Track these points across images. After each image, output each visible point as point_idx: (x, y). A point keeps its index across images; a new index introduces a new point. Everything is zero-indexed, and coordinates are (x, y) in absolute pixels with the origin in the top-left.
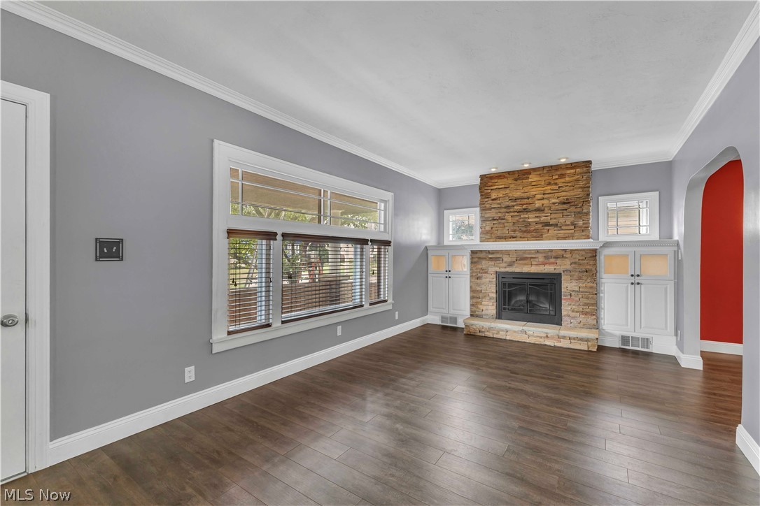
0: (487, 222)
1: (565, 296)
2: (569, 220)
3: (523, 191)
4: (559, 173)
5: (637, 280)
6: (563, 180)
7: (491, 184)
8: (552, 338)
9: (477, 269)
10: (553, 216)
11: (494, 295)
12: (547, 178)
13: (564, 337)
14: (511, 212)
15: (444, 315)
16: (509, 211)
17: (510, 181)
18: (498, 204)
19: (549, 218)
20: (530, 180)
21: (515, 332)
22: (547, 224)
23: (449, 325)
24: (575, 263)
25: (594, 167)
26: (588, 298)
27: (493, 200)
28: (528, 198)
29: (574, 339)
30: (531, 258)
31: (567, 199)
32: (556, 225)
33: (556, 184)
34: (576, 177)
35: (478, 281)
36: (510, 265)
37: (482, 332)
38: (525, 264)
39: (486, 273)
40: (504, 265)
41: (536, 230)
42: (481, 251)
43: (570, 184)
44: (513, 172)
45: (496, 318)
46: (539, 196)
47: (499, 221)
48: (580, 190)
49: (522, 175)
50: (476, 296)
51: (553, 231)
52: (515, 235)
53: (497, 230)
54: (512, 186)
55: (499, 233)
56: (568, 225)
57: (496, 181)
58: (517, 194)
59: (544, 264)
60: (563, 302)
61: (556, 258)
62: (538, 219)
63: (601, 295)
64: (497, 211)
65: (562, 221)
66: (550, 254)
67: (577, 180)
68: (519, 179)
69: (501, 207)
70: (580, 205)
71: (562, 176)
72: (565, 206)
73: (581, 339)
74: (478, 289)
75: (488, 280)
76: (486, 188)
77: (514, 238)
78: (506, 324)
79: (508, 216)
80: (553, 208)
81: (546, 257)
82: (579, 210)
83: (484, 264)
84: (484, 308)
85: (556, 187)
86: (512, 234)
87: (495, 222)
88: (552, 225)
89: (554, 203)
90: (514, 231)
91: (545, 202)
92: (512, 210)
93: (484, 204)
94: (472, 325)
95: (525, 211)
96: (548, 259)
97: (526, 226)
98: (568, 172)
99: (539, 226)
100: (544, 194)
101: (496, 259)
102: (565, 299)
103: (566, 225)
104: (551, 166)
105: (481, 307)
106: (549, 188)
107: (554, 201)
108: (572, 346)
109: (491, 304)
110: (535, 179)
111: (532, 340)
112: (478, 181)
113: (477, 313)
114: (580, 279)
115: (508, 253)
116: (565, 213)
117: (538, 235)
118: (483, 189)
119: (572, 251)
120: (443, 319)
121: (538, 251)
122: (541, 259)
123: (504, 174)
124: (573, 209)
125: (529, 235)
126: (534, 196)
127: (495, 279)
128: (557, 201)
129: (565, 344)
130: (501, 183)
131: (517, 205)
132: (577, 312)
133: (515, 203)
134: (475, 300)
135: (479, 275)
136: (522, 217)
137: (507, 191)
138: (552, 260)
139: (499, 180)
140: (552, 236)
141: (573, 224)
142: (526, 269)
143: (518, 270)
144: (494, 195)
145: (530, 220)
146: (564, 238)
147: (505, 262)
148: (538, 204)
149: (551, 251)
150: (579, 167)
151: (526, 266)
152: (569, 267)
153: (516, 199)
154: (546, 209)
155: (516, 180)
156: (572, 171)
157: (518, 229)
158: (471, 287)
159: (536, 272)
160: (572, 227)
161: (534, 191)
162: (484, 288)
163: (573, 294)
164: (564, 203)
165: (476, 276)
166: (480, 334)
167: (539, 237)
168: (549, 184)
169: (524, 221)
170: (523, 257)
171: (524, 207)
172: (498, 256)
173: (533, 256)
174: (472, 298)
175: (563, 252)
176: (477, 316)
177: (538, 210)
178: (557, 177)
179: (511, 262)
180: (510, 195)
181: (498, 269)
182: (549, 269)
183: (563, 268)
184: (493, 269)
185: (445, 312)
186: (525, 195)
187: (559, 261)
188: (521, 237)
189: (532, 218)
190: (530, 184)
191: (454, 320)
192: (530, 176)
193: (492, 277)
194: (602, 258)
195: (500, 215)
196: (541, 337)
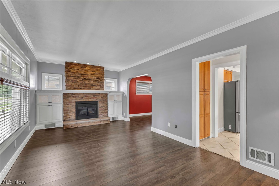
0: (69, 82)
1: (99, 108)
2: (99, 84)
3: (84, 72)
4: (96, 68)
5: (116, 102)
6: (97, 71)
7: (71, 66)
8: (98, 122)
9: (67, 101)
10: (94, 82)
11: (75, 111)
12: (92, 69)
13: (102, 121)
14: (79, 79)
15: (46, 124)
16: (79, 78)
17: (79, 67)
18: (74, 75)
19: (93, 83)
20: (87, 69)
21: (86, 123)
22: (92, 85)
23: (50, 128)
24: (102, 98)
25: (105, 69)
26: (105, 108)
27: (72, 73)
28: (86, 75)
29: (104, 121)
30: (89, 96)
31: (98, 77)
32: (95, 85)
33: (95, 72)
34: (101, 71)
35: (67, 106)
36: (82, 98)
37: (73, 126)
38: (87, 98)
39: (71, 102)
40: (79, 99)
41: (89, 87)
42: (69, 93)
43: (99, 73)
44: (80, 64)
45: (76, 120)
46: (90, 75)
47: (75, 82)
48: (102, 75)
49: (84, 66)
50: (66, 112)
51: (94, 87)
52: (81, 88)
53: (74, 85)
54: (80, 69)
55: (75, 86)
56: (99, 86)
57: (73, 66)
58: (82, 73)
59: (93, 98)
60: (99, 110)
61: (97, 96)
62: (89, 83)
63: (108, 107)
64: (74, 78)
65: (97, 84)
66: (95, 95)
67: (101, 72)
68: (83, 67)
69: (75, 77)
70: (102, 80)
71: (97, 70)
72: (98, 80)
73: (106, 120)
74: (67, 109)
75: (72, 105)
76: (69, 68)
77: (80, 89)
78: (81, 121)
79: (78, 80)
80: (94, 80)
81: (94, 96)
82: (101, 81)
83: (70, 99)
84: (70, 117)
85: (95, 73)
86: (80, 87)
87: (73, 82)
88: (93, 85)
89: (94, 78)
90: (81, 86)
91: (92, 77)
92: (80, 78)
93: (68, 74)
94: (68, 124)
95: (85, 79)
96: (95, 96)
97: (85, 85)
98: (99, 69)
99: (90, 85)
100: (91, 74)
101: (76, 97)
102: (99, 109)
103: (98, 86)
104: (94, 66)
105: (69, 116)
106: (93, 73)
107: (94, 77)
108: (104, 123)
109: (73, 114)
110: (88, 69)
111: (92, 124)
112: (64, 64)
113: (67, 119)
114: (103, 102)
115: (80, 94)
116: (98, 82)
117: (89, 88)
118: (67, 68)
119: (101, 94)
120: (46, 126)
121: (91, 94)
122: (92, 96)
123: (77, 64)
124: (100, 81)
125: (86, 88)
126: (88, 74)
127: (75, 105)
128: (95, 77)
129: (102, 123)
130: (75, 67)
131: (82, 77)
132: (103, 113)
133: (81, 76)
134: (66, 114)
135: (68, 103)
136: (84, 81)
137: (78, 71)
138: (96, 97)
139: (74, 66)
140: (94, 89)
141: (100, 85)
142: (87, 100)
143: (84, 101)
144: (72, 71)
145: (86, 83)
146: (97, 90)
147: (79, 98)
148: (89, 78)
149: (95, 94)
150: (101, 68)
151: (87, 99)
152: (100, 99)
153: (81, 75)
154: (92, 80)
155: (81, 67)
156: (100, 69)
157: (82, 85)
158: (64, 109)
159: (91, 101)
160: (100, 86)
161: (88, 73)
162: (70, 108)
163: (102, 107)
164: (97, 79)
165: (66, 104)
166: (72, 127)
167: (90, 89)
168: (93, 71)
169: (85, 83)
170: (86, 96)
171: (85, 78)
172: (77, 95)
173: (90, 95)
174: (64, 113)
175: (99, 94)
176: (67, 121)
177: (90, 80)
178: (95, 70)
179: (81, 98)
180: (79, 72)
181: (76, 101)
182: (95, 100)
183: (99, 99)
184: (74, 101)
185: (48, 122)
186: (85, 73)
187: (98, 97)
188: (83, 89)
189: (87, 82)
190: (86, 70)
191: (54, 124)
192: (87, 67)
193: (74, 104)
194: (108, 96)
195: (75, 79)
196: (95, 123)
